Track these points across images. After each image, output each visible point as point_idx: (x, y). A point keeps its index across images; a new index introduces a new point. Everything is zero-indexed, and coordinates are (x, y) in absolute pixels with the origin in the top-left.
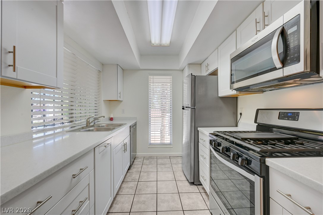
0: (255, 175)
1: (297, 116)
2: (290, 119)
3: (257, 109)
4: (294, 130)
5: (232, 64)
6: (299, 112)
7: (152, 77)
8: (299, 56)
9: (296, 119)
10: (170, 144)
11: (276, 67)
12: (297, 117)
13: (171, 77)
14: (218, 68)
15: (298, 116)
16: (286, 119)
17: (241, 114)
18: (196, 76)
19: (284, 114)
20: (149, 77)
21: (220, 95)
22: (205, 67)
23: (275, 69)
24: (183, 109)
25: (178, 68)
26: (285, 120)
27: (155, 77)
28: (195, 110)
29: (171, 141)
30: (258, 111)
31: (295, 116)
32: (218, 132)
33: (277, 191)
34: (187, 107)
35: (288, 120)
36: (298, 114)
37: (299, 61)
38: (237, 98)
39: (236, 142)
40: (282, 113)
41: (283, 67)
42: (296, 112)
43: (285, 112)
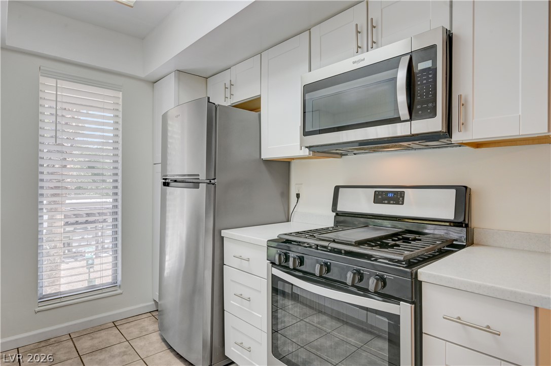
0: (401, 302)
1: (401, 197)
2: (392, 202)
3: (336, 186)
4: (395, 219)
5: (307, 95)
6: (404, 192)
7: (51, 82)
8: (435, 107)
9: (401, 203)
10: (114, 285)
11: (400, 117)
12: (401, 199)
13: (120, 95)
14: (260, 95)
15: (403, 198)
16: (386, 202)
17: (298, 196)
18: (219, 105)
19: (381, 195)
20: (42, 80)
21: (265, 155)
22: (224, 88)
23: (397, 120)
24: (166, 184)
25: (142, 75)
26: (384, 203)
27: (62, 84)
28: (215, 187)
29: (115, 278)
30: (337, 189)
31: (399, 197)
32: (286, 234)
33: (444, 318)
34: (175, 181)
35: (389, 203)
36: (402, 194)
37: (435, 115)
38: (289, 163)
39: (345, 251)
40: (379, 193)
41: (411, 119)
42: (399, 192)
43: (383, 192)
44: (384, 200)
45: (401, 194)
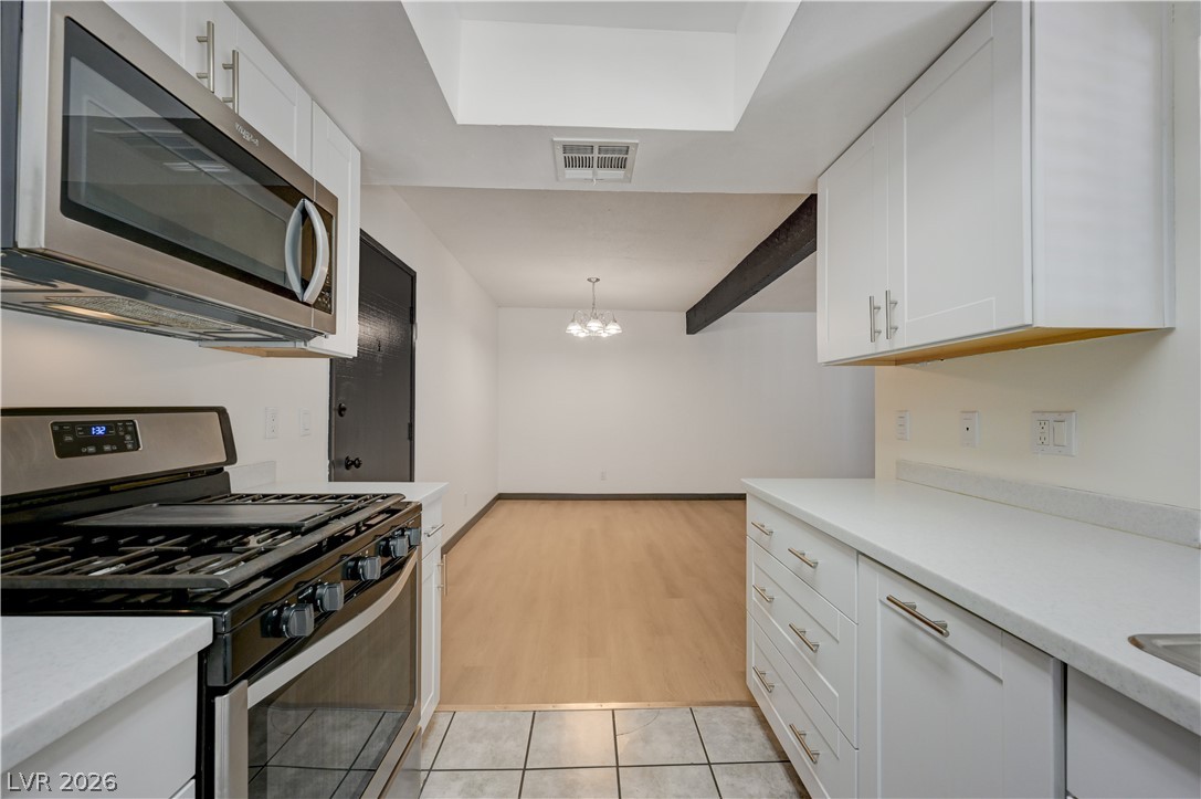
1: (128, 432)
2: (107, 448)
6: (133, 421)
9: (130, 446)
12: (128, 437)
16: (91, 449)
19: (72, 433)
26: (87, 454)
31: (122, 434)
35: (100, 451)
40: (62, 427)
42: (120, 421)
43: (73, 424)
44: (86, 446)
45: (125, 426)
